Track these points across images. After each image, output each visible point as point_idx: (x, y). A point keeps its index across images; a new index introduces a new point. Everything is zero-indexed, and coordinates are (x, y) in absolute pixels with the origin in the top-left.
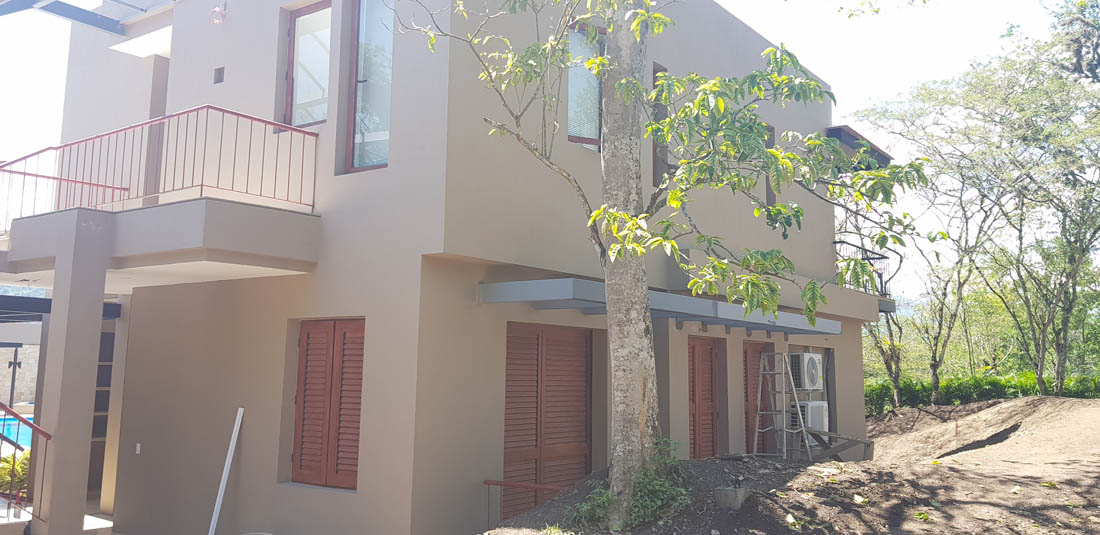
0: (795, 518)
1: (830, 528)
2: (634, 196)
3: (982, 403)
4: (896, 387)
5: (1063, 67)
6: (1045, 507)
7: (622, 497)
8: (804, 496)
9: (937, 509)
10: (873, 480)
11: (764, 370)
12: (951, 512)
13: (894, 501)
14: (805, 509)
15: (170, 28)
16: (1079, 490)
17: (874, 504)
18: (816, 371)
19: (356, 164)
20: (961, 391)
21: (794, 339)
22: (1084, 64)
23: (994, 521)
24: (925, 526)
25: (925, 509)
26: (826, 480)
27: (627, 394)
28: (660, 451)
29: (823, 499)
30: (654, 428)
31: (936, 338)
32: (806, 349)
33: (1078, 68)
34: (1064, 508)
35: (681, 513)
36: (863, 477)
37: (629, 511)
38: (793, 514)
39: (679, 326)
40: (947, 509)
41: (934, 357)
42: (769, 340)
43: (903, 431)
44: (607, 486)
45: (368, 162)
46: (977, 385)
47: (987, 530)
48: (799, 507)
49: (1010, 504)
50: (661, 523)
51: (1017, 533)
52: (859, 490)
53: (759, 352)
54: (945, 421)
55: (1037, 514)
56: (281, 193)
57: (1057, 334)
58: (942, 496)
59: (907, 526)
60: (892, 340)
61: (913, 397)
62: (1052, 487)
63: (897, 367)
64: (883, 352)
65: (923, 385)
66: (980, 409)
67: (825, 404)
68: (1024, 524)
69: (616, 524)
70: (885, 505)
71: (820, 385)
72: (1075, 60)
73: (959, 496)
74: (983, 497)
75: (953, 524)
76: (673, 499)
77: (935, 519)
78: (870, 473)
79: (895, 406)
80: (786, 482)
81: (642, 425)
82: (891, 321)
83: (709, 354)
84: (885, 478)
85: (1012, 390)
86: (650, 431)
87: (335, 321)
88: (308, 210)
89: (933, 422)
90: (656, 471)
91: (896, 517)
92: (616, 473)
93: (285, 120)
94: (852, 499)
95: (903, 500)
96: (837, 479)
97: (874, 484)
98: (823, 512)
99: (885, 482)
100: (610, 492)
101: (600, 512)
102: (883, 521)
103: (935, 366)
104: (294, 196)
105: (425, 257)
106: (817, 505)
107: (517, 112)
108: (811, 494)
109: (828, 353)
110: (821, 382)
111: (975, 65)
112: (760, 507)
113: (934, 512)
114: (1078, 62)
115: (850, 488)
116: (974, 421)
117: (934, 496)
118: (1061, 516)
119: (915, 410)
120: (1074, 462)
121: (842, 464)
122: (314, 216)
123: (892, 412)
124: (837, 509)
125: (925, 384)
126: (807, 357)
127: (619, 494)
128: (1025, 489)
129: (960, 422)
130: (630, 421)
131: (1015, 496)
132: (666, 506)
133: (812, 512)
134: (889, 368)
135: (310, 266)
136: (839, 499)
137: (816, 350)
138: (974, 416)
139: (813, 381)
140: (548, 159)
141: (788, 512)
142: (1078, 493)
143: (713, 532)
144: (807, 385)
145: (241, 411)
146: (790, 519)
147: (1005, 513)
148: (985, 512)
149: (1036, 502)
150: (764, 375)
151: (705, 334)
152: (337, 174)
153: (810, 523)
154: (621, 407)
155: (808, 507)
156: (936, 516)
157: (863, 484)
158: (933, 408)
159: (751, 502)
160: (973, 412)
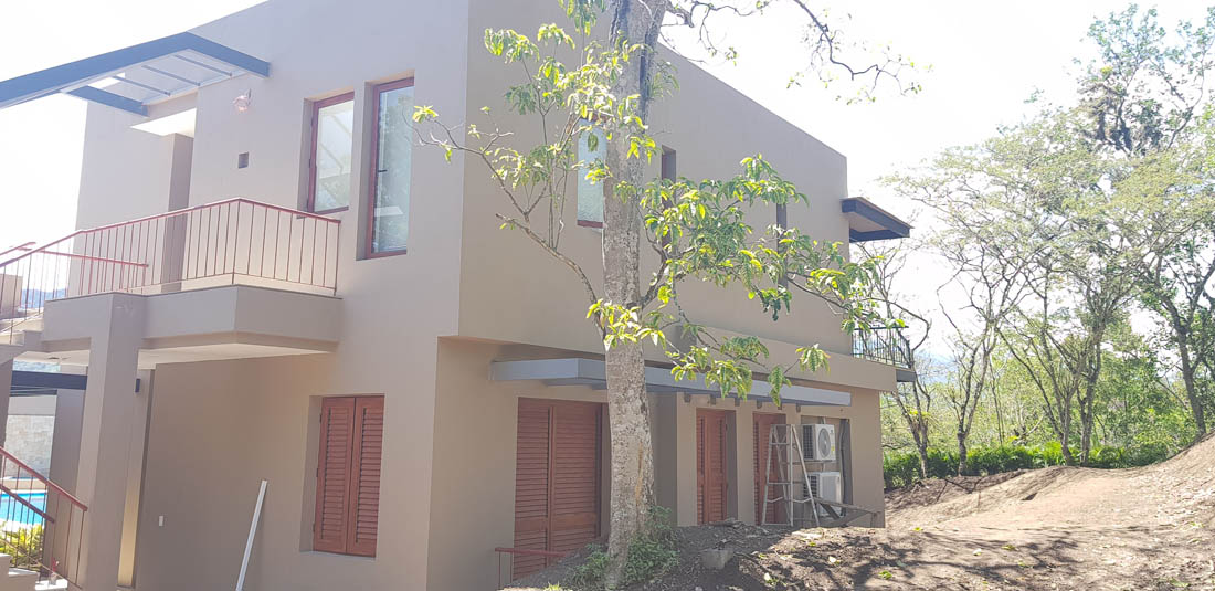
0: (772, 576)
1: (802, 585)
2: (631, 285)
3: (1007, 474)
4: (924, 457)
5: (1086, 133)
6: (999, 567)
7: (619, 559)
8: (783, 557)
9: (901, 569)
10: (850, 544)
11: (774, 441)
12: (913, 571)
13: (864, 562)
14: (782, 570)
15: (194, 111)
16: (1035, 552)
17: (846, 565)
18: (829, 443)
19: (376, 251)
20: (989, 461)
21: (805, 410)
22: (1107, 130)
23: (949, 579)
24: (887, 583)
25: (890, 568)
26: (807, 543)
27: (625, 466)
28: (654, 518)
29: (799, 560)
30: (649, 497)
31: (964, 408)
32: (820, 420)
33: (1100, 135)
34: (1015, 567)
35: (671, 573)
36: (842, 541)
37: (624, 571)
38: (770, 573)
39: (687, 399)
40: (910, 569)
41: (961, 427)
42: (780, 412)
43: (930, 502)
44: (605, 550)
45: (387, 248)
46: (1004, 455)
47: (942, 586)
48: (776, 566)
49: (968, 564)
50: (652, 582)
51: (967, 589)
52: (835, 553)
53: (770, 423)
54: (970, 492)
55: (990, 573)
56: (306, 277)
57: (1082, 403)
58: (910, 557)
59: (872, 583)
60: (919, 409)
61: (941, 468)
62: (1012, 549)
63: (926, 437)
64: (910, 421)
65: (951, 456)
66: (1005, 479)
67: (838, 475)
68: (977, 581)
69: (611, 582)
70: (856, 565)
71: (832, 455)
72: (1098, 126)
73: (926, 557)
74: (947, 558)
75: (911, 581)
76: (665, 561)
77: (897, 577)
78: (849, 538)
79: (923, 478)
80: (770, 545)
81: (637, 495)
82: (918, 391)
83: (718, 425)
84: (862, 542)
85: (1039, 461)
86: (645, 500)
87: (355, 397)
88: (330, 293)
89: (959, 493)
90: (650, 535)
91: (862, 575)
92: (613, 537)
93: (308, 207)
94: (827, 559)
95: (873, 561)
96: (817, 542)
97: (849, 547)
98: (798, 572)
99: (861, 545)
100: (608, 554)
101: (597, 572)
102: (850, 579)
103: (962, 436)
104: (318, 280)
105: (442, 340)
106: (793, 565)
107: (525, 209)
108: (790, 556)
109: (844, 425)
110: (834, 452)
111: (1001, 129)
112: (741, 567)
113: (898, 572)
114: (1101, 128)
115: (827, 550)
116: (996, 491)
117: (902, 558)
118: (1012, 574)
119: (943, 481)
120: (1046, 528)
121: (825, 530)
122: (336, 298)
123: (920, 483)
124: (811, 569)
125: (953, 454)
126: (818, 428)
127: (615, 556)
128: (986, 552)
129: (983, 493)
130: (627, 491)
131: (976, 558)
132: (657, 567)
133: (787, 572)
134: (917, 438)
135: (331, 346)
136: (814, 560)
137: (830, 420)
138: (997, 487)
139: (825, 452)
140: (555, 249)
141: (766, 572)
142: (1033, 555)
143: (697, 588)
144: (819, 456)
145: (264, 483)
146: (767, 577)
147: (962, 571)
148: (942, 571)
149: (992, 563)
150: (773, 447)
151: (714, 407)
152: (357, 260)
153: (784, 581)
154: (620, 477)
155: (785, 567)
156: (899, 575)
157: (840, 547)
158: (960, 478)
159: (733, 563)
160: (998, 482)
